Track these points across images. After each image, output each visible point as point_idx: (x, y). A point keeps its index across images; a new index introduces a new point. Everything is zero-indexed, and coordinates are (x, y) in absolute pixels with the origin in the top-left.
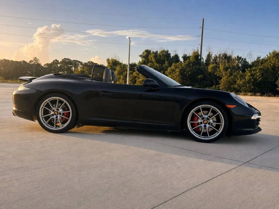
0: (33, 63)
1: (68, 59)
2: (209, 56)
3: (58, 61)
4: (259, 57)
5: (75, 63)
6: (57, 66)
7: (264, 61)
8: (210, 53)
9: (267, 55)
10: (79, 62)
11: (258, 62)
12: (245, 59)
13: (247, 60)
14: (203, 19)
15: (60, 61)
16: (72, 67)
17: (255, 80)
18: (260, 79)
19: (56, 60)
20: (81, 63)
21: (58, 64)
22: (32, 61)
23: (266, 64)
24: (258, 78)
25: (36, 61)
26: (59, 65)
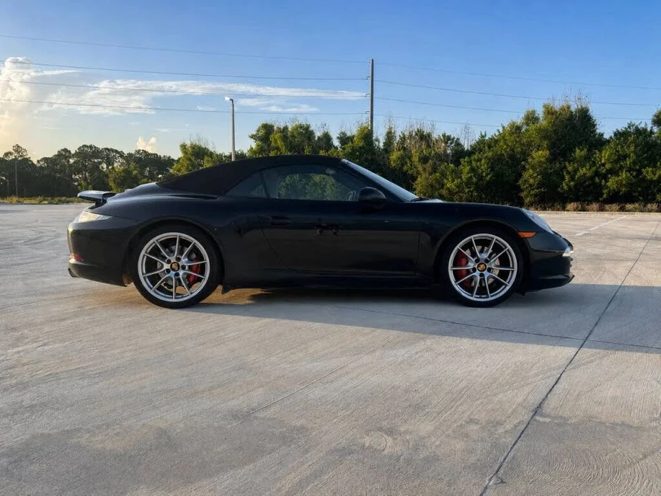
0: (12, 157)
1: (91, 147)
2: (390, 136)
3: (69, 152)
4: (483, 134)
5: (108, 155)
6: (69, 161)
7: (493, 143)
8: (391, 128)
9: (498, 130)
10: (116, 151)
11: (483, 145)
12: (458, 139)
13: (462, 141)
14: (372, 60)
15: (73, 152)
16: (100, 163)
17: (481, 178)
18: (489, 176)
19: (66, 150)
20: (121, 154)
21: (70, 157)
22: (10, 153)
23: (497, 149)
24: (484, 174)
25: (19, 153)
26: (72, 161)
